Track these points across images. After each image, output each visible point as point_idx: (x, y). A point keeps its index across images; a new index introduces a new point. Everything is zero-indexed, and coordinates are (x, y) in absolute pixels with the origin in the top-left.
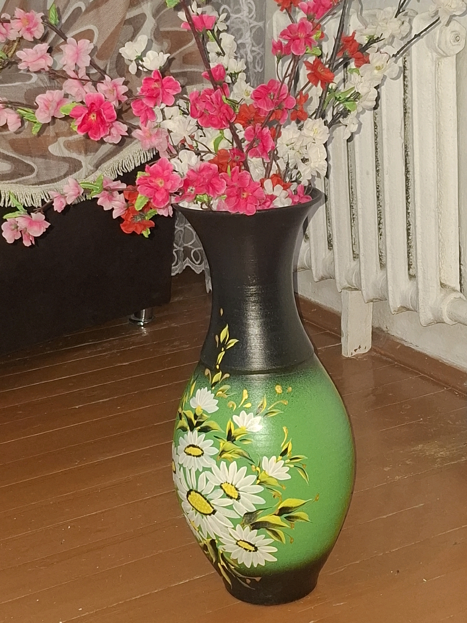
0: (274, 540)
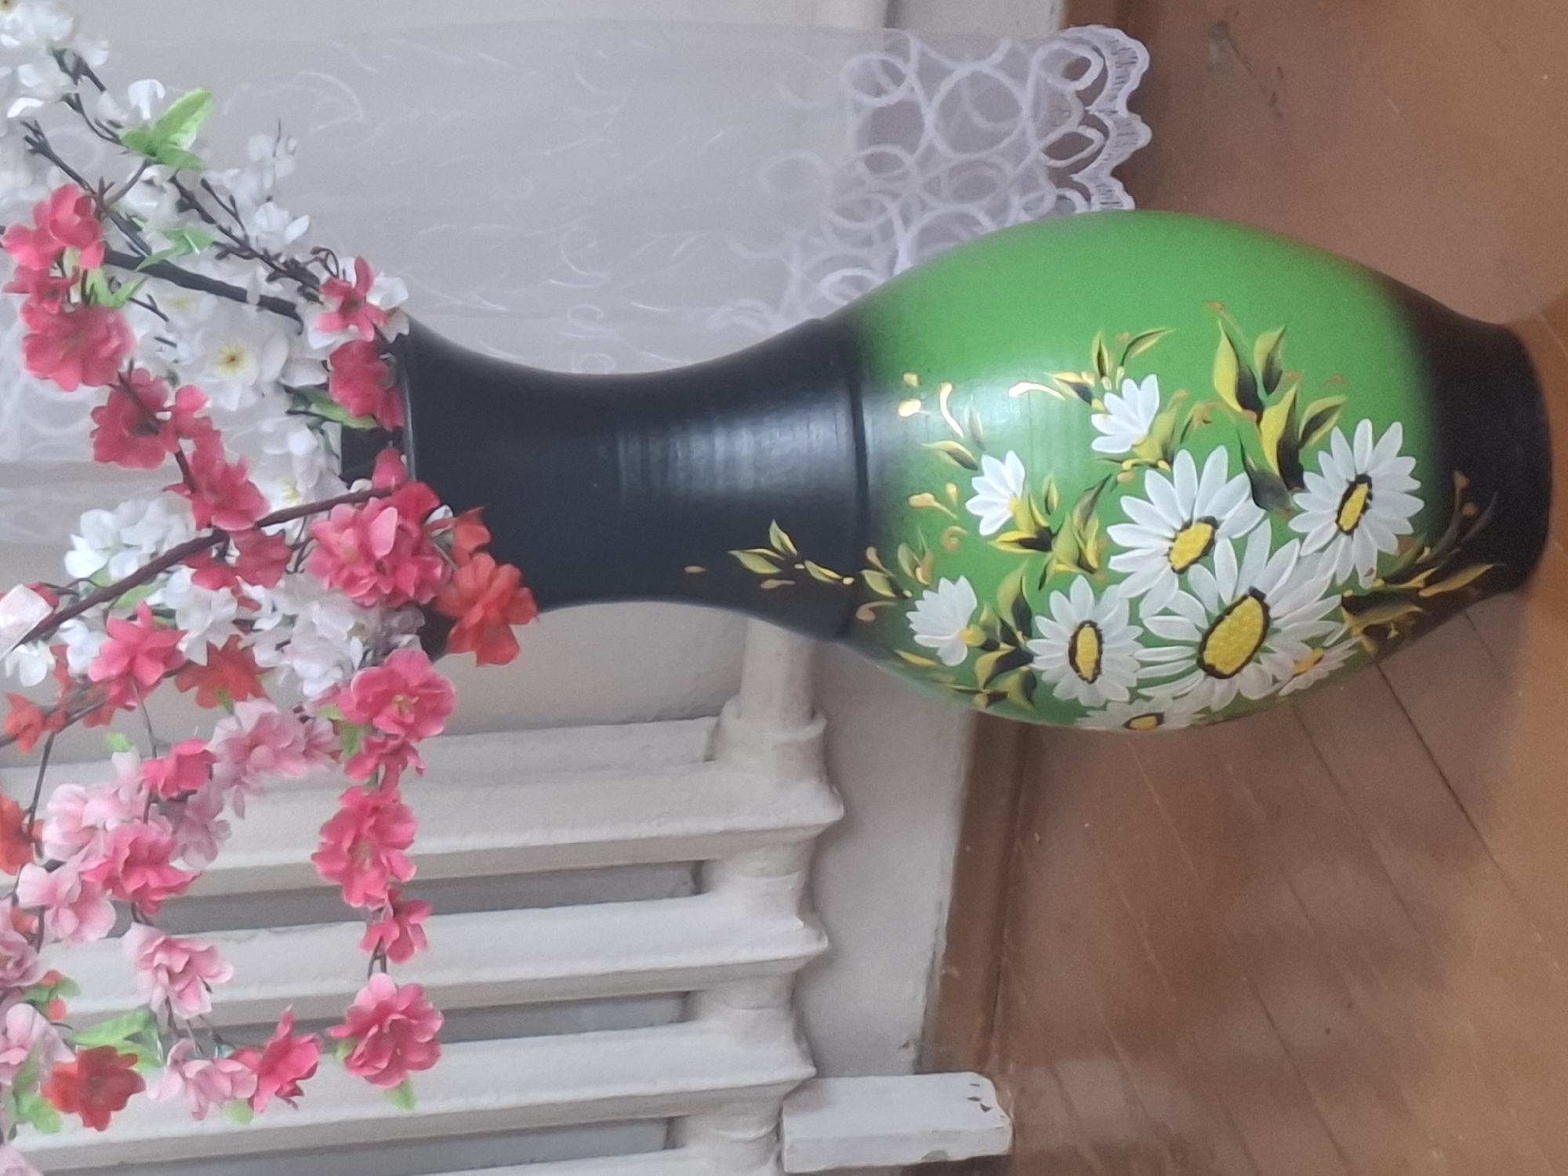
0: (1336, 429)
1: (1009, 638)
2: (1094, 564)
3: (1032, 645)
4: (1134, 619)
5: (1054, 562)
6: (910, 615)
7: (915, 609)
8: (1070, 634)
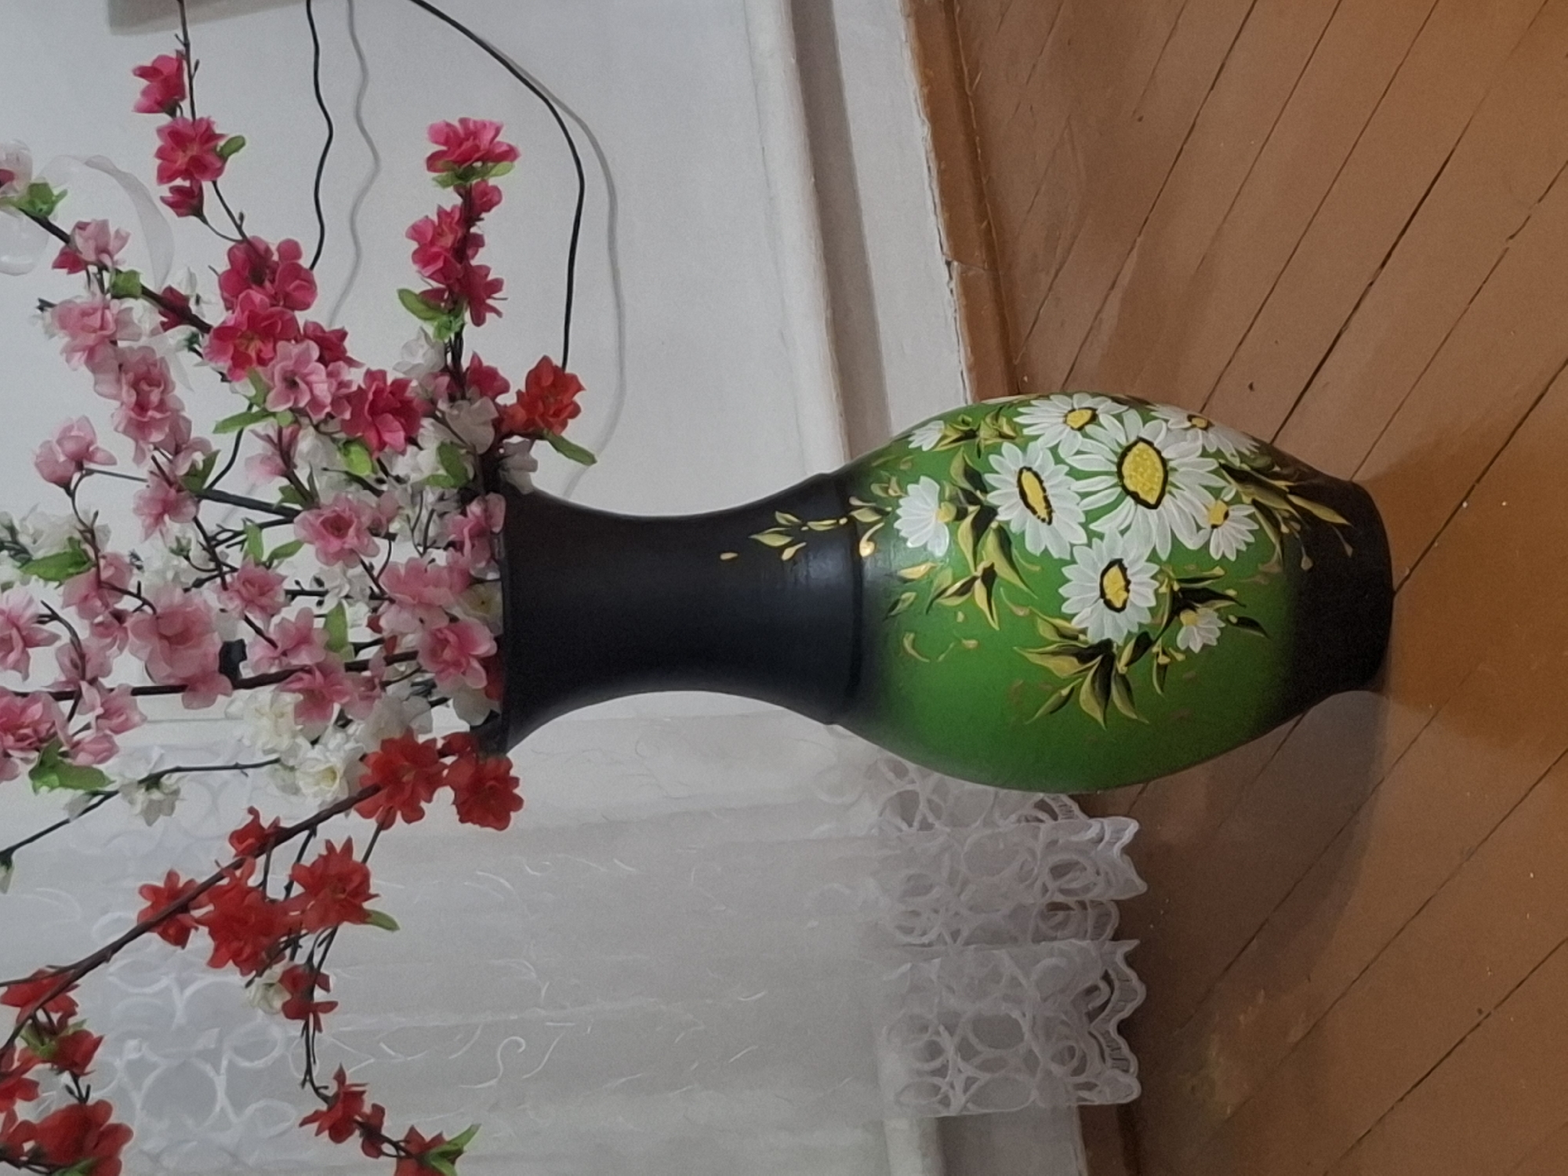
1: (974, 501)
2: (1011, 433)
3: (991, 499)
4: (1058, 460)
5: (982, 441)
6: (897, 525)
7: (898, 518)
8: (1014, 481)
